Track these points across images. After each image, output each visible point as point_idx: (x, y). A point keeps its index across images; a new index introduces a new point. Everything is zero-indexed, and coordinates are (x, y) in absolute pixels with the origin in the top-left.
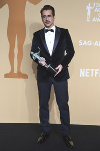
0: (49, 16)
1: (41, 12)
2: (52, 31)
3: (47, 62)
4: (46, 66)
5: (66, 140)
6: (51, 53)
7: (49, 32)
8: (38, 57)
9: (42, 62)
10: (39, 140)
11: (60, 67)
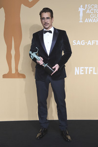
0: (48, 18)
1: (40, 14)
2: (50, 32)
3: (45, 61)
4: (43, 65)
5: (63, 135)
6: (48, 52)
7: (48, 33)
8: (36, 57)
9: (39, 61)
10: (38, 135)
11: (57, 67)
